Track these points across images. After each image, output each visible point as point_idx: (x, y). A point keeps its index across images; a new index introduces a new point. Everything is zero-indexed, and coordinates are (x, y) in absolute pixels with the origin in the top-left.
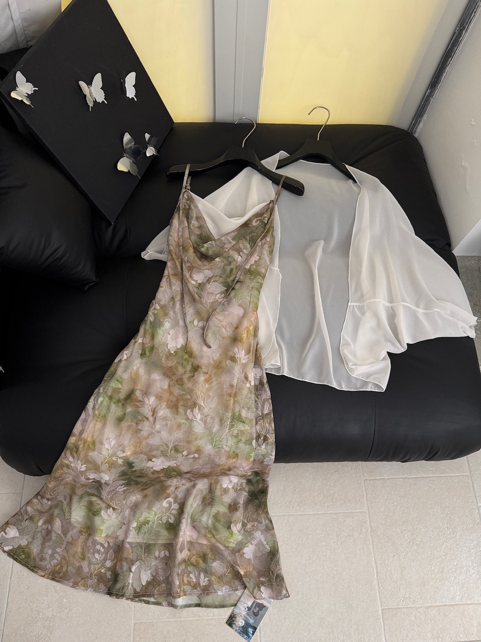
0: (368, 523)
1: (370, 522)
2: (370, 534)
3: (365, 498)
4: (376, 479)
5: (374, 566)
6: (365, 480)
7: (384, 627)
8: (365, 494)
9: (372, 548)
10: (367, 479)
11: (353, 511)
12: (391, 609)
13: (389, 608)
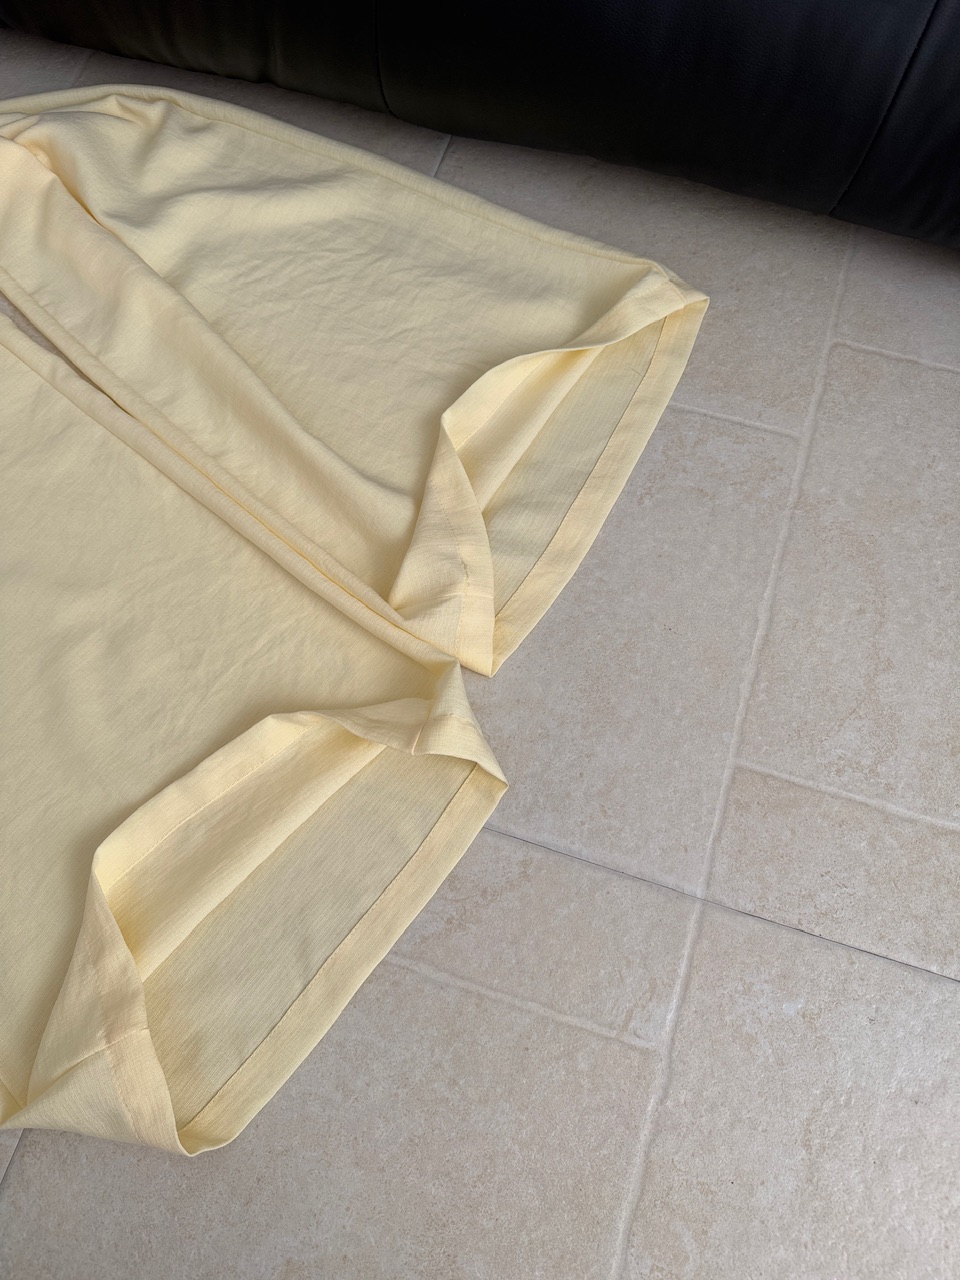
0: (796, 477)
1: (804, 476)
2: (787, 512)
3: (814, 398)
4: (881, 355)
5: (763, 617)
6: (836, 345)
7: (721, 829)
8: (819, 388)
9: (777, 557)
10: (844, 345)
11: (747, 422)
12: (775, 778)
13: (770, 776)
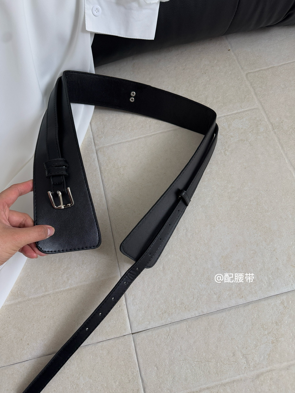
1: (268, 118)
2: (272, 132)
3: (253, 93)
4: (262, 70)
6: (247, 74)
8: (251, 89)
9: (280, 148)
10: (249, 73)
11: (239, 111)
